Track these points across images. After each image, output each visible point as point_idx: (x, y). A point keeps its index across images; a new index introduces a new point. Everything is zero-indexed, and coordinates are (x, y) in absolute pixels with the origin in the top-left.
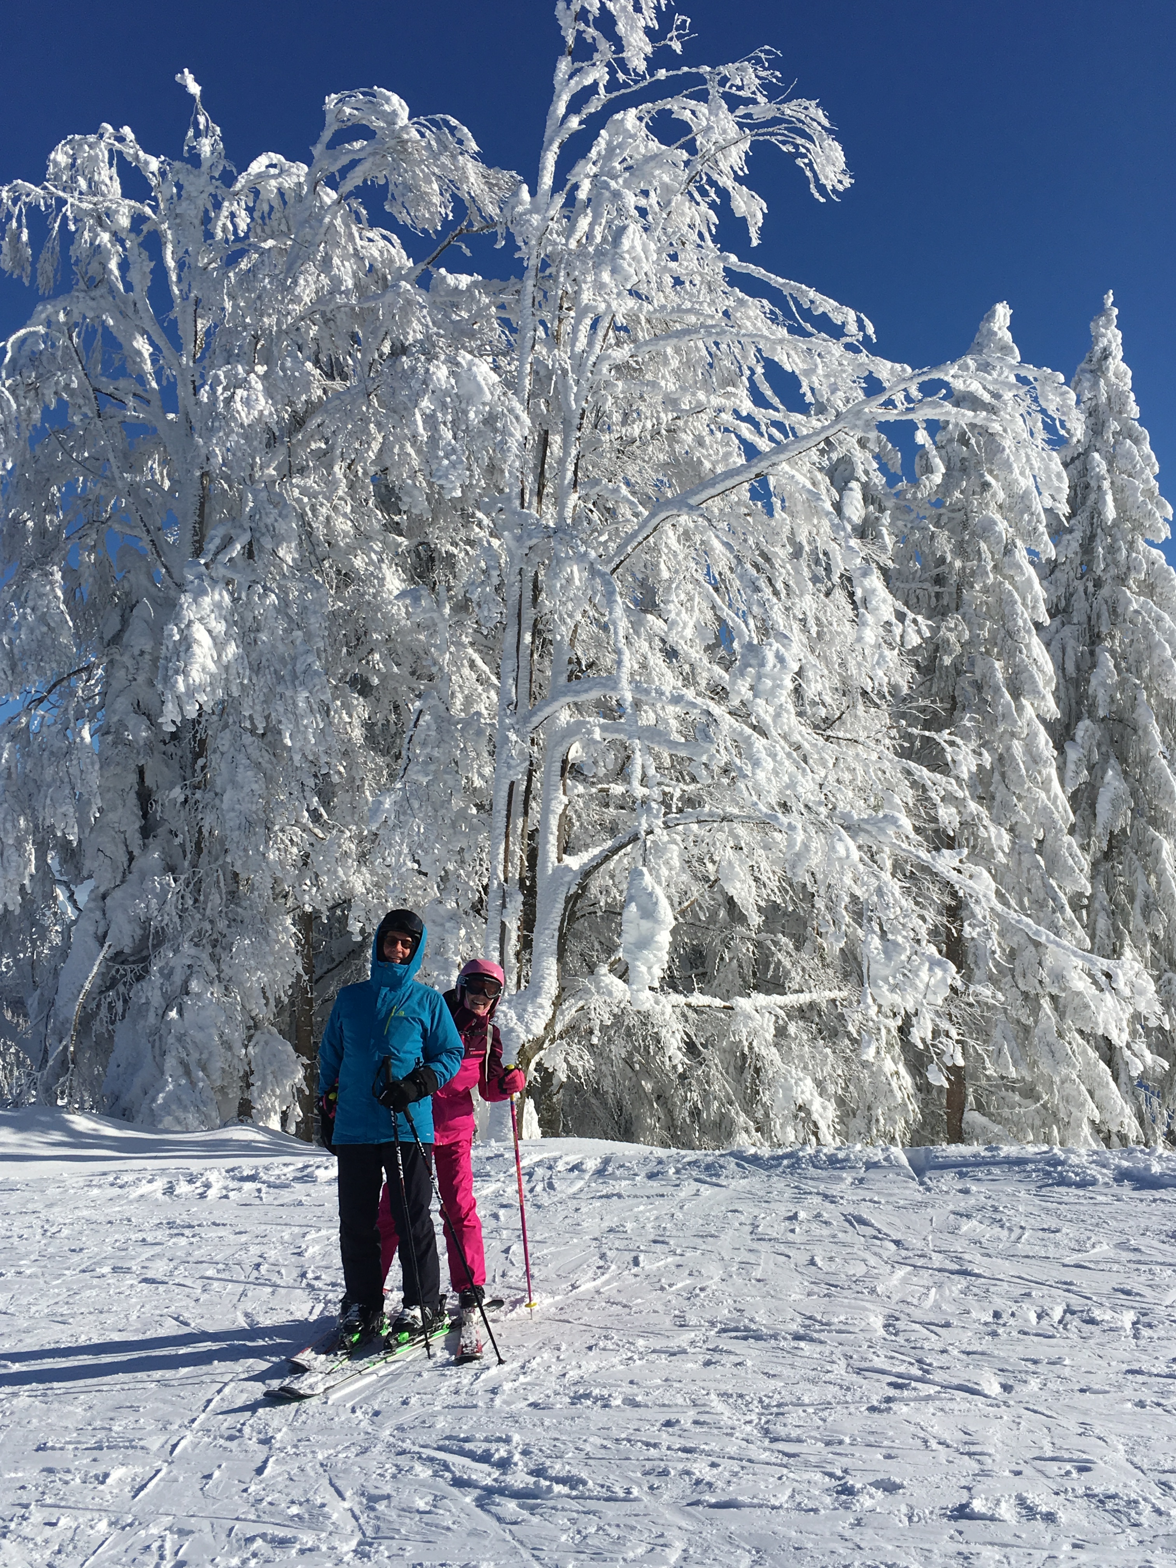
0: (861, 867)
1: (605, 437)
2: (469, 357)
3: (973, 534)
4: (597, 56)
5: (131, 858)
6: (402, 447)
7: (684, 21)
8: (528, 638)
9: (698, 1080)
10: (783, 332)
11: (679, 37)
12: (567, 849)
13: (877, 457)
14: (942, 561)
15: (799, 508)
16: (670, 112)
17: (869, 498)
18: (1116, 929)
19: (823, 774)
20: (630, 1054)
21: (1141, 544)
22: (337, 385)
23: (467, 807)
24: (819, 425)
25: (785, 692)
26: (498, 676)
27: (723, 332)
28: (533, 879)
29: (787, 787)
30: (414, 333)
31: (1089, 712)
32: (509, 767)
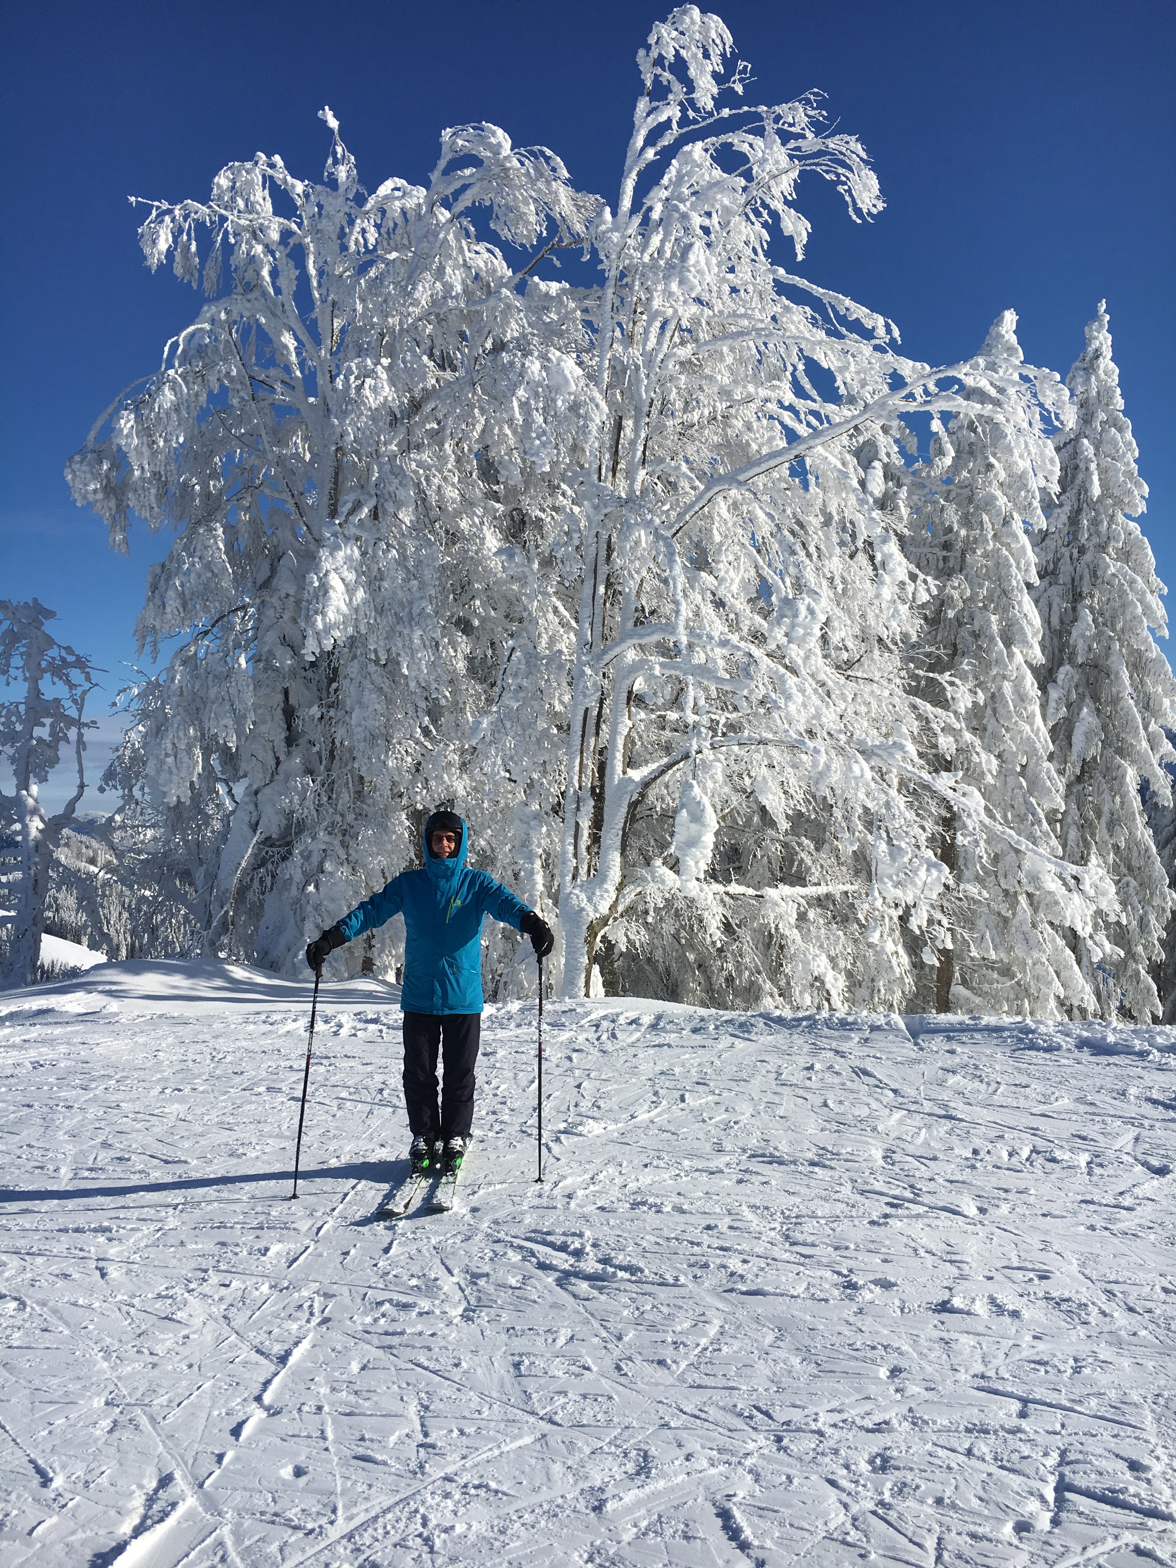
0: (873, 784)
1: (670, 423)
2: (558, 353)
3: (977, 508)
4: (671, 97)
5: (278, 763)
6: (501, 429)
7: (746, 67)
8: (602, 590)
9: (733, 953)
10: (821, 335)
11: (741, 80)
12: (630, 763)
13: (896, 441)
14: (950, 529)
15: (831, 484)
16: (731, 145)
17: (889, 475)
18: (1085, 840)
19: (843, 707)
20: (678, 931)
21: (1120, 518)
22: (448, 375)
23: (549, 728)
24: (849, 414)
25: (814, 639)
26: (577, 621)
27: (771, 334)
28: (602, 787)
29: (813, 717)
30: (512, 331)
31: (1070, 659)
32: (585, 696)
